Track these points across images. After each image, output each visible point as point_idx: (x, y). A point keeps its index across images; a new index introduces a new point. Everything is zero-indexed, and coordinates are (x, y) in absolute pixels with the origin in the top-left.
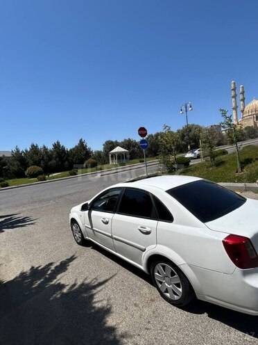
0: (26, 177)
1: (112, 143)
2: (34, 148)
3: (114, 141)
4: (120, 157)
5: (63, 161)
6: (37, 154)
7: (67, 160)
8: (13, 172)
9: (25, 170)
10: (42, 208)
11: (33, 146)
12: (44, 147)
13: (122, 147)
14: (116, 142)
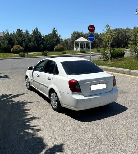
0: (11, 52)
1: (78, 33)
2: (19, 31)
3: (80, 32)
4: (82, 45)
5: (39, 45)
6: (21, 37)
7: (42, 43)
8: (3, 48)
9: (12, 47)
10: (16, 72)
11: (19, 30)
12: (27, 32)
13: (86, 38)
14: (82, 33)
